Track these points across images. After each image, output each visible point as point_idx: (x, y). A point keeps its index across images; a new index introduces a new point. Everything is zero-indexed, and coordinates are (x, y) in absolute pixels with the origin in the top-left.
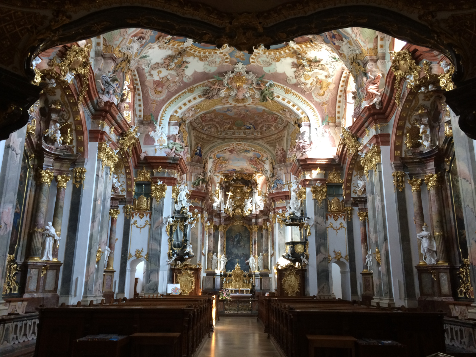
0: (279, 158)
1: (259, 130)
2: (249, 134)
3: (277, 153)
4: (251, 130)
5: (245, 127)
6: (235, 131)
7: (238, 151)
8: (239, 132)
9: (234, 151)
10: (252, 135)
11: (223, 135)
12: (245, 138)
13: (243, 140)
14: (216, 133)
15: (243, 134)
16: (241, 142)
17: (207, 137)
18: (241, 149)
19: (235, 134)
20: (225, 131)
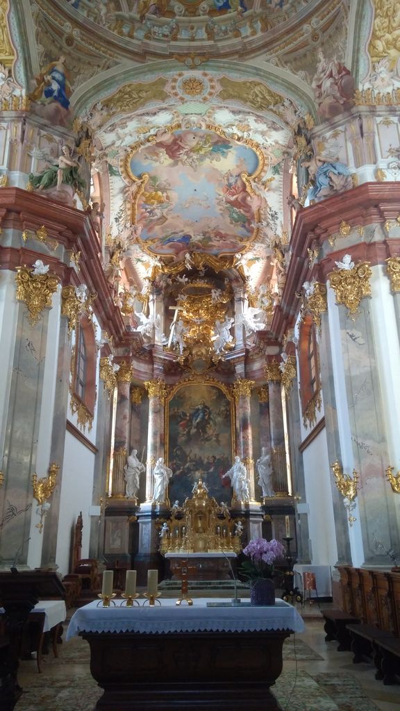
0: (328, 101)
1: (259, 10)
2: (225, 32)
3: (319, 87)
4: (232, 14)
6: (180, 25)
7: (194, 152)
8: (192, 28)
9: (180, 148)
10: (236, 36)
11: (140, 40)
12: (212, 51)
13: (204, 60)
14: (115, 28)
15: (205, 36)
16: (201, 67)
17: (84, 38)
18: (201, 137)
19: (179, 36)
20: (144, 22)
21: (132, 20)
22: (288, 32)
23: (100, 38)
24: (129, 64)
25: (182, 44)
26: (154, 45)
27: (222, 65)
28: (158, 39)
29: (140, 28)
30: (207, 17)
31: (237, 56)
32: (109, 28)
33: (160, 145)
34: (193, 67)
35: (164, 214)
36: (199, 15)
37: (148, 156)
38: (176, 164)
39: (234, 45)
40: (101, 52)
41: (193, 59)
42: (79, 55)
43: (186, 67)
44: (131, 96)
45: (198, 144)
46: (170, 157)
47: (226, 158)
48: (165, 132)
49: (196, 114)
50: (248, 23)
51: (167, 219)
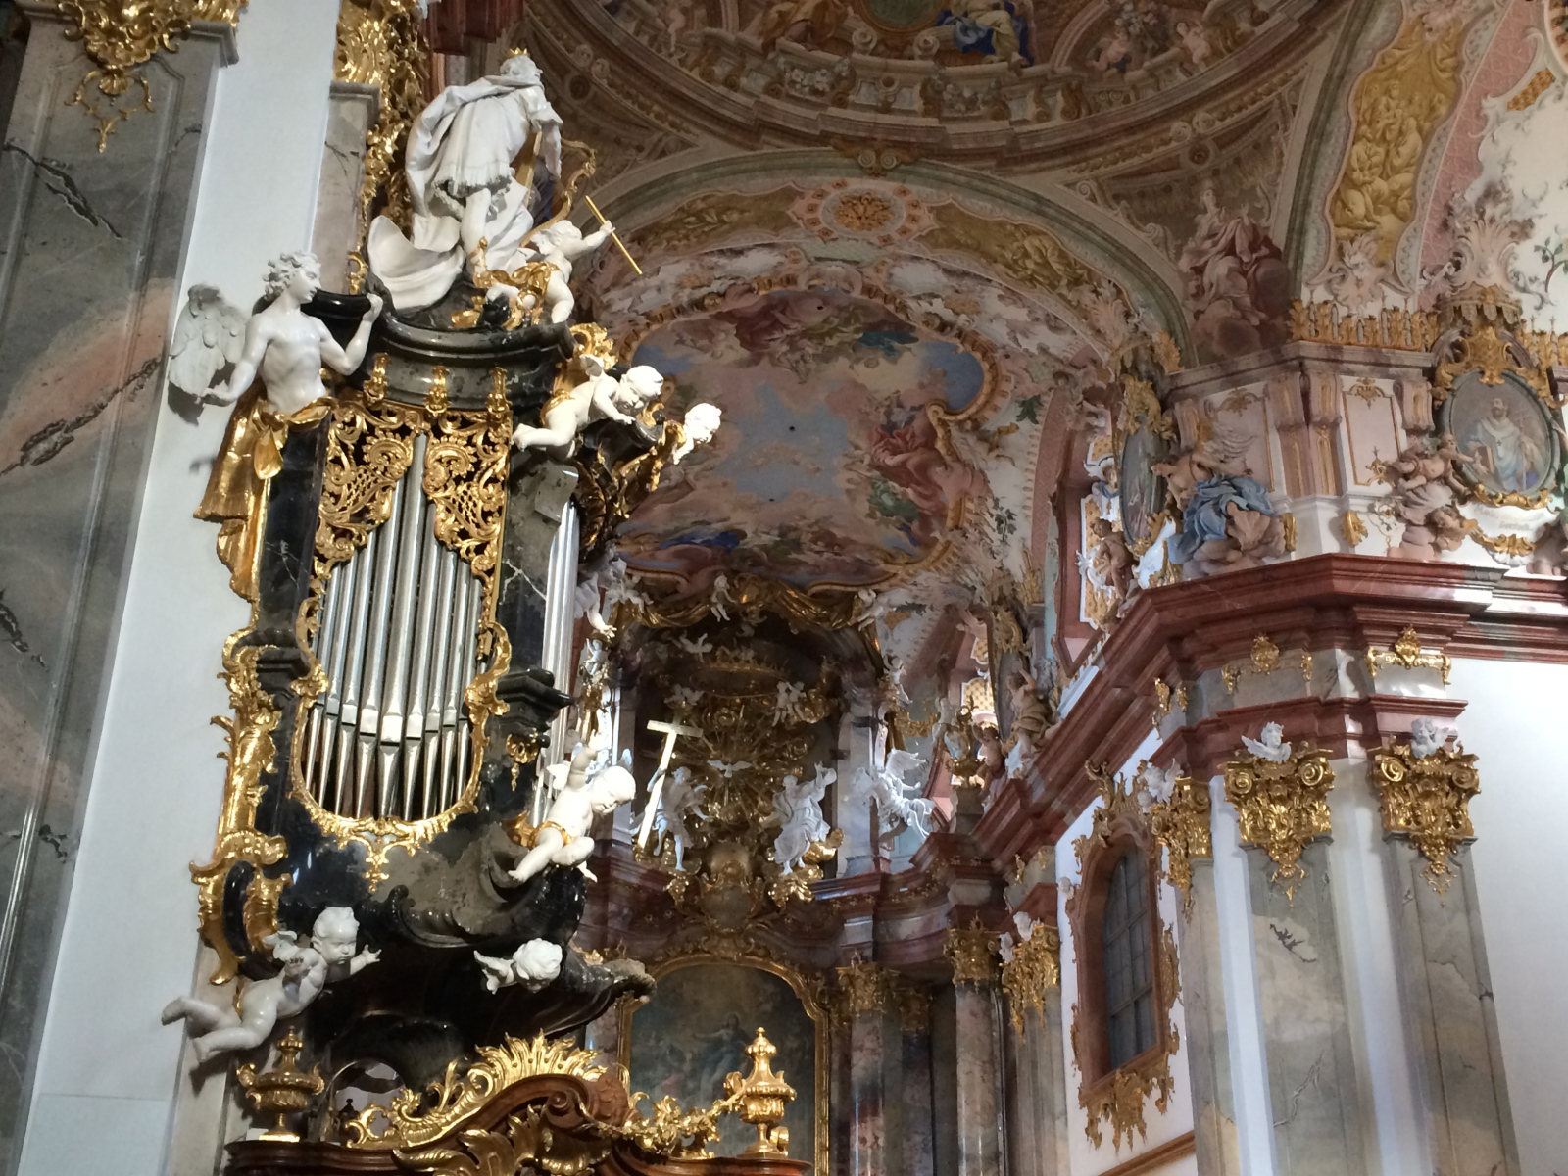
0: (1219, 311)
1: (1064, 69)
2: (972, 103)
3: (1199, 271)
4: (994, 65)
5: (946, 30)
6: (858, 71)
7: (810, 339)
8: (889, 83)
9: (777, 325)
10: (997, 116)
11: (750, 94)
12: (930, 140)
13: (907, 158)
14: (697, 63)
15: (918, 105)
16: (896, 175)
17: (619, 82)
18: (840, 308)
19: (851, 98)
20: (771, 56)
21: (742, 48)
22: (1130, 130)
23: (655, 83)
24: (715, 148)
25: (858, 115)
26: (786, 111)
27: (950, 176)
28: (793, 97)
29: (759, 69)
30: (930, 63)
31: (992, 163)
32: (682, 62)
33: (729, 316)
34: (877, 173)
35: (691, 478)
36: (911, 58)
37: (687, 337)
38: (755, 361)
39: (988, 136)
40: (651, 116)
41: (878, 154)
42: (597, 121)
43: (858, 171)
44: (700, 219)
45: (826, 321)
46: (744, 343)
47: (894, 362)
48: (750, 290)
49: (844, 261)
50: (1032, 93)
51: (692, 489)
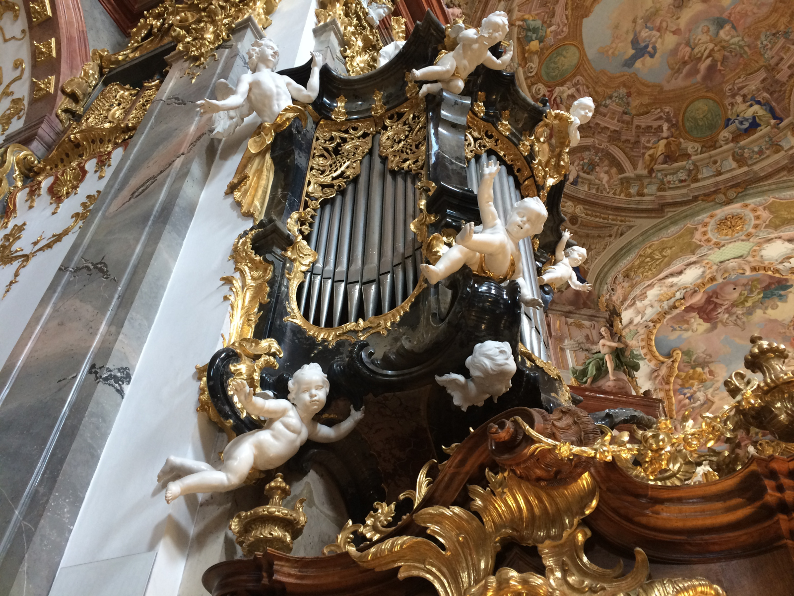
4: (763, 130)
5: (732, 127)
6: (698, 164)
7: (737, 306)
8: (715, 162)
9: (717, 306)
10: (777, 151)
11: (652, 195)
12: (747, 178)
13: (740, 190)
14: (621, 192)
15: (734, 165)
16: (738, 199)
17: (589, 212)
18: (744, 285)
19: (700, 176)
20: (654, 175)
23: (606, 207)
24: (646, 223)
25: (706, 182)
27: (766, 188)
28: (673, 188)
29: (650, 183)
30: (731, 145)
31: (785, 173)
32: (614, 194)
33: (690, 309)
34: (729, 202)
35: (709, 396)
36: (721, 146)
37: (676, 326)
38: (714, 327)
39: (777, 162)
40: (610, 221)
41: (725, 194)
43: (719, 205)
44: (653, 258)
45: (741, 294)
46: (705, 320)
47: (786, 301)
48: (695, 291)
49: (734, 258)
